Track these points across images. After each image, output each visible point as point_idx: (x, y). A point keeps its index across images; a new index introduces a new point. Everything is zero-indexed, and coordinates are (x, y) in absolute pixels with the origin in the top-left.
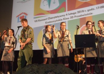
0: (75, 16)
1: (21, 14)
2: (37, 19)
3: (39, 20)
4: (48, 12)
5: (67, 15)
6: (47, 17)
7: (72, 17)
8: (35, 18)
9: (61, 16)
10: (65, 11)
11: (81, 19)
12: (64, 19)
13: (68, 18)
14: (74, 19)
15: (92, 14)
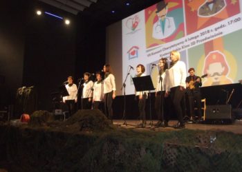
0: (198, 41)
1: (131, 49)
2: (150, 52)
3: (152, 54)
4: (162, 40)
5: (186, 41)
6: (161, 48)
7: (193, 43)
8: (147, 51)
9: (178, 44)
10: (184, 36)
11: (205, 44)
12: (183, 47)
13: (188, 46)
14: (196, 44)
15: (221, 33)
